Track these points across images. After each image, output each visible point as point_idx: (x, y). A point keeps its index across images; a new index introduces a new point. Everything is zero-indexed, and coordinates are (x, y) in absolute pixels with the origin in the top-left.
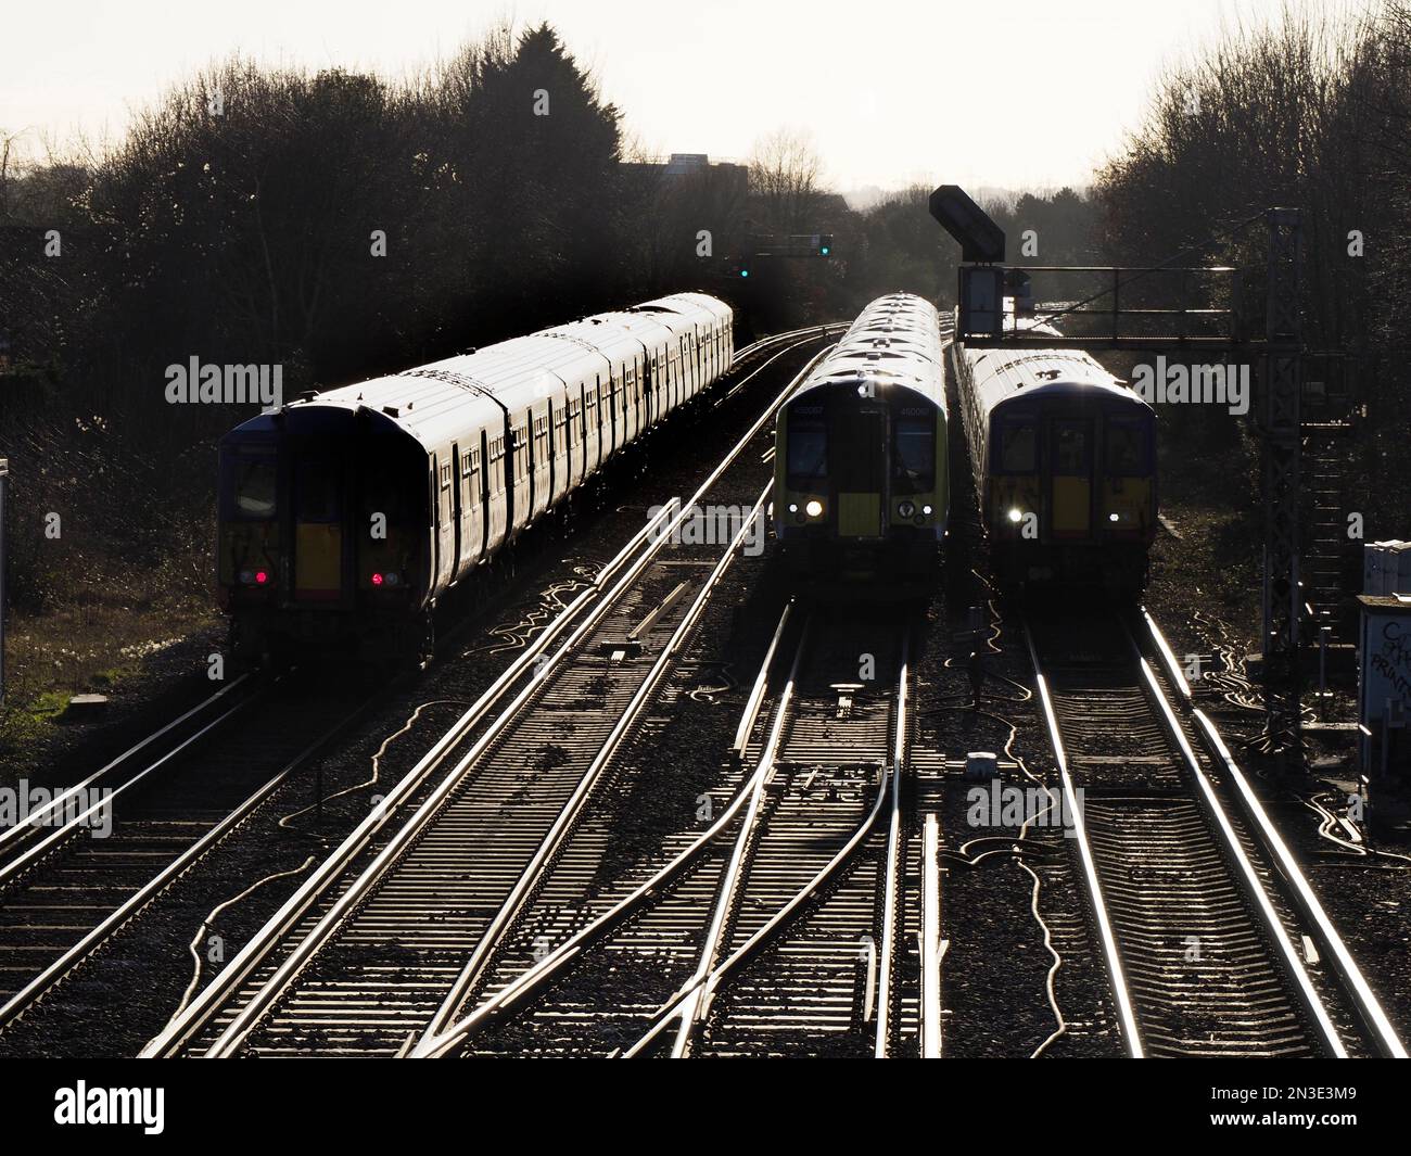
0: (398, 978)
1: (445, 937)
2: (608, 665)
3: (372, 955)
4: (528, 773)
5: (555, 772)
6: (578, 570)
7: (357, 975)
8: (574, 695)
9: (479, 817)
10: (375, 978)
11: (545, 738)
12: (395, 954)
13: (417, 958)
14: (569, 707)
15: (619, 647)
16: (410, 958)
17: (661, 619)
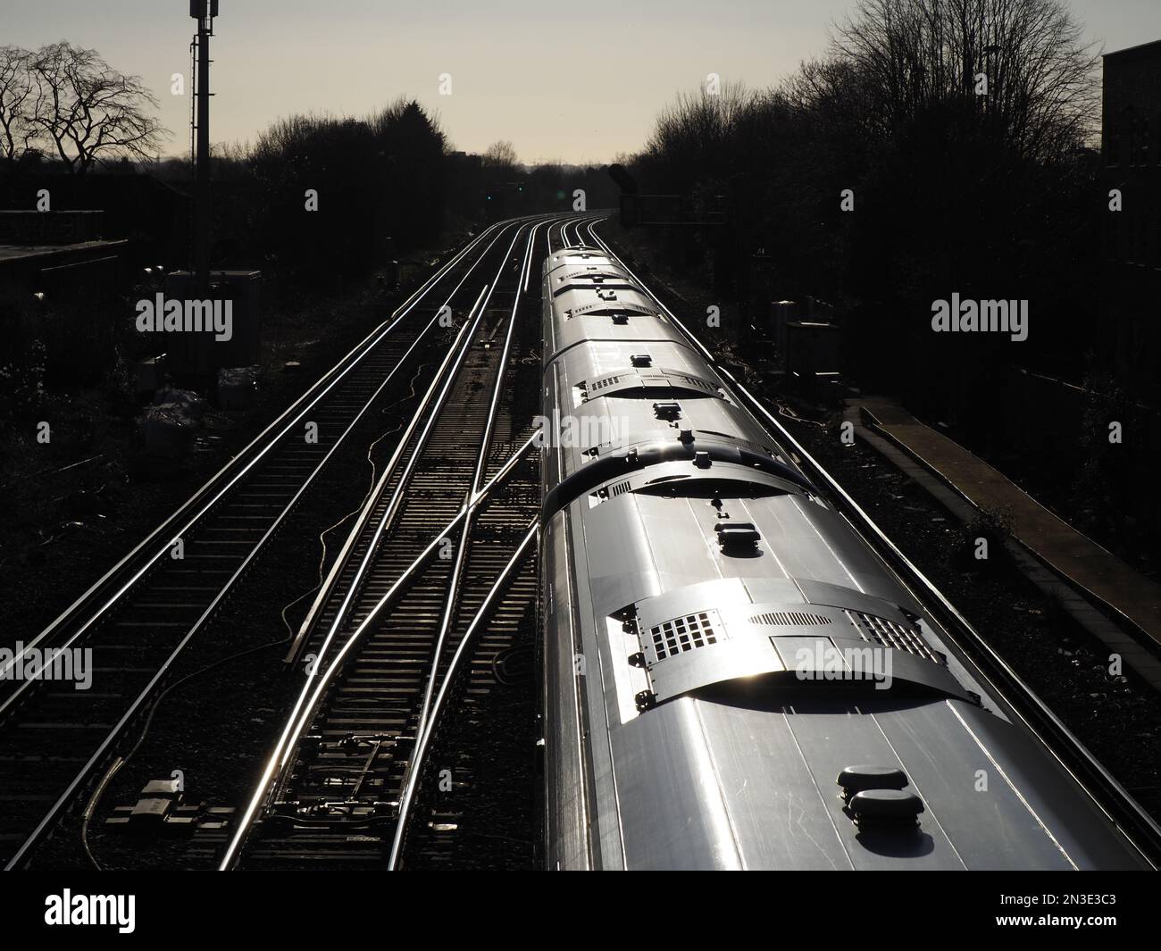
0: (451, 471)
1: (463, 455)
2: (485, 350)
3: (437, 463)
4: (470, 392)
5: (480, 391)
6: (460, 313)
7: (434, 470)
8: (476, 362)
9: (458, 410)
10: (442, 471)
11: (470, 378)
12: (444, 461)
13: (456, 463)
14: (476, 367)
15: (487, 343)
16: (452, 463)
17: (498, 332)
